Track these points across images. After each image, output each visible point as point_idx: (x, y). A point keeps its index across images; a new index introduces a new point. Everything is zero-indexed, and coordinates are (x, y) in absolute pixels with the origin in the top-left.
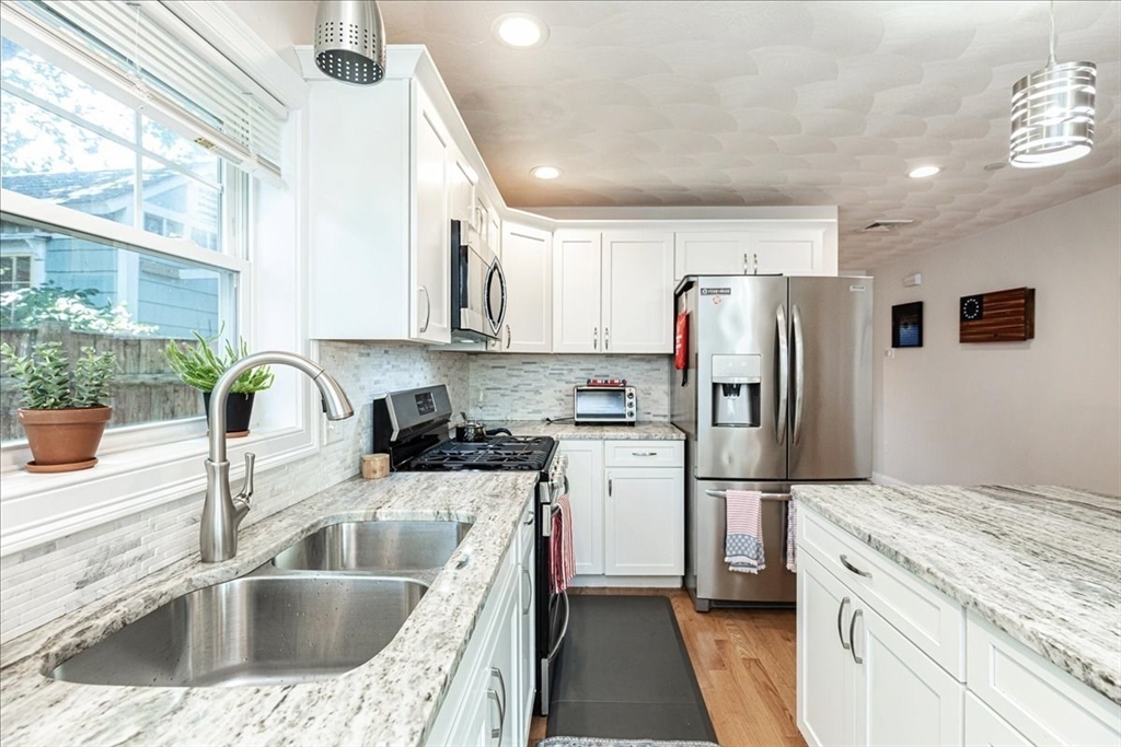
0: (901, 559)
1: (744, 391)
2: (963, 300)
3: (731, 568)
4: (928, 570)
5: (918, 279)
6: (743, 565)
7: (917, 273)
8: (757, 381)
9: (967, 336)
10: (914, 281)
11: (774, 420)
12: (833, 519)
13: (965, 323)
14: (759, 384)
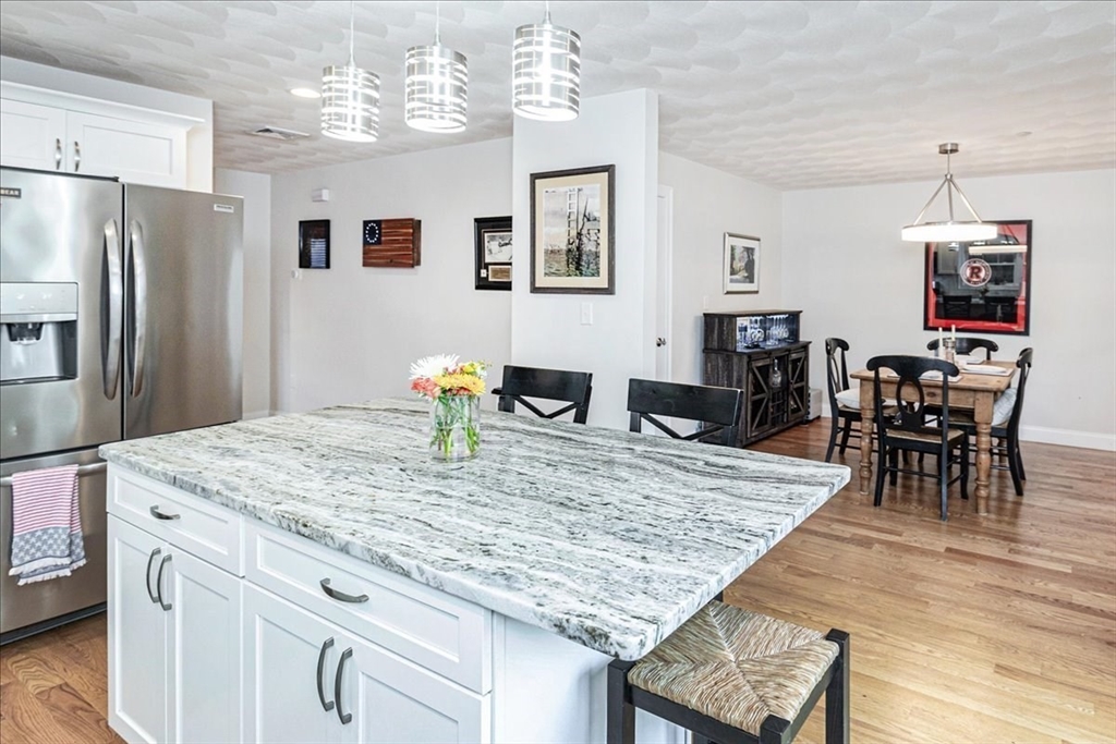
0: (199, 490)
1: (49, 333)
2: (366, 223)
3: (22, 582)
4: (218, 492)
5: (326, 195)
6: (46, 570)
7: (326, 188)
8: (72, 317)
9: (369, 260)
10: (321, 196)
11: (101, 367)
12: (143, 471)
13: (367, 247)
14: (75, 321)
